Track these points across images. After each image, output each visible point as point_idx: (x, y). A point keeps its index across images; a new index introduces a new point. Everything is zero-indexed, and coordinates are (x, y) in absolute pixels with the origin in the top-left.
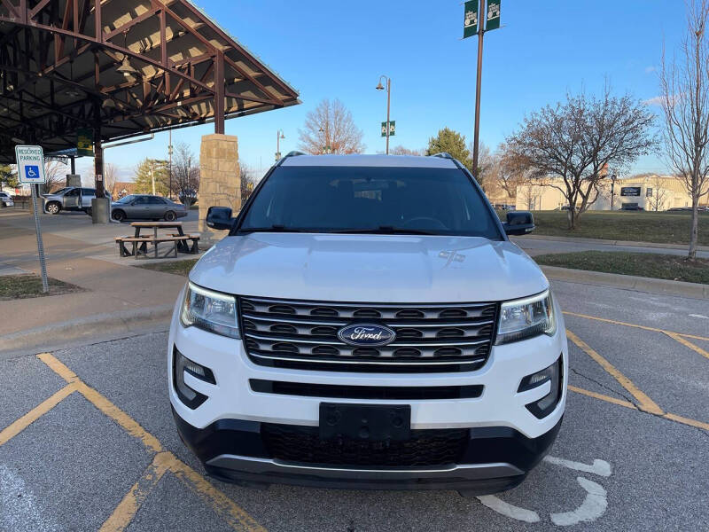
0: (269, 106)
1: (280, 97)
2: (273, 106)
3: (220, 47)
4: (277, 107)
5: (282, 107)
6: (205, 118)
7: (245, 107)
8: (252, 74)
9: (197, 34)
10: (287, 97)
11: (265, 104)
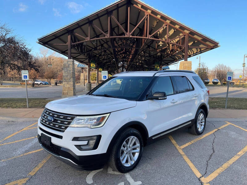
0: (209, 49)
1: (212, 45)
2: (210, 49)
3: (188, 32)
4: (212, 49)
5: (213, 48)
6: (191, 55)
7: (202, 50)
8: (200, 39)
9: (180, 29)
10: (214, 45)
11: (207, 48)
